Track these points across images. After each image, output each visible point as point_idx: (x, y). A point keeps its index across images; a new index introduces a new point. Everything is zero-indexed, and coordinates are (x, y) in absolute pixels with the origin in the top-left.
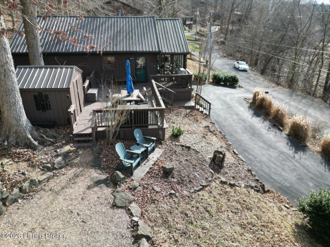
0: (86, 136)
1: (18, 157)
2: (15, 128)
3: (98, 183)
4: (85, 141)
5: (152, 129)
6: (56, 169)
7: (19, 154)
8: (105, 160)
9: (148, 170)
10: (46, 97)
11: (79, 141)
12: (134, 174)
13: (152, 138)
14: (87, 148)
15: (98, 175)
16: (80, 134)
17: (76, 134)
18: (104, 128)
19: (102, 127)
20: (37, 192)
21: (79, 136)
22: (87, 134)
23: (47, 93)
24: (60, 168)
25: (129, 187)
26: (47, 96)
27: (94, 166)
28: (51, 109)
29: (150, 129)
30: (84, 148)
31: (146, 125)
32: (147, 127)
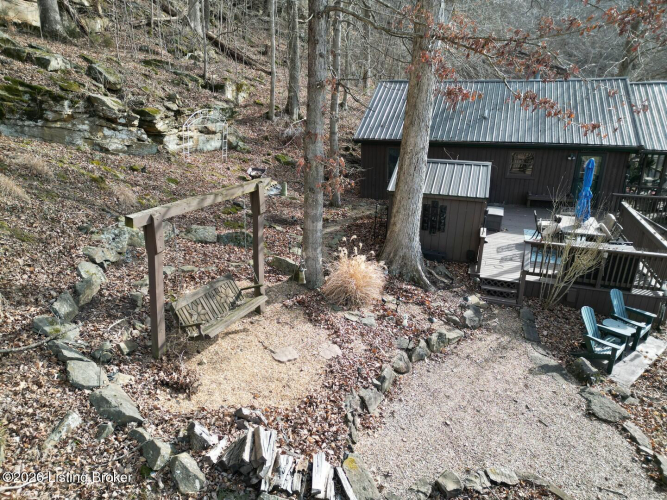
0: (502, 285)
1: (406, 297)
2: (404, 250)
3: (546, 369)
4: (501, 294)
5: (639, 296)
6: (467, 327)
7: (406, 291)
8: (545, 333)
9: (641, 372)
10: (444, 210)
11: (489, 293)
12: (613, 372)
13: (648, 313)
14: (507, 306)
15: (541, 356)
16: (493, 280)
17: (486, 279)
18: (537, 278)
19: (533, 274)
20: (446, 354)
21: (489, 283)
22: (506, 282)
23: (446, 204)
24: (474, 328)
25: (610, 391)
26: (445, 208)
27: (528, 339)
28: (444, 231)
29: (635, 295)
30: (500, 306)
31: (628, 285)
32: (629, 290)
